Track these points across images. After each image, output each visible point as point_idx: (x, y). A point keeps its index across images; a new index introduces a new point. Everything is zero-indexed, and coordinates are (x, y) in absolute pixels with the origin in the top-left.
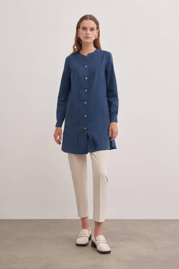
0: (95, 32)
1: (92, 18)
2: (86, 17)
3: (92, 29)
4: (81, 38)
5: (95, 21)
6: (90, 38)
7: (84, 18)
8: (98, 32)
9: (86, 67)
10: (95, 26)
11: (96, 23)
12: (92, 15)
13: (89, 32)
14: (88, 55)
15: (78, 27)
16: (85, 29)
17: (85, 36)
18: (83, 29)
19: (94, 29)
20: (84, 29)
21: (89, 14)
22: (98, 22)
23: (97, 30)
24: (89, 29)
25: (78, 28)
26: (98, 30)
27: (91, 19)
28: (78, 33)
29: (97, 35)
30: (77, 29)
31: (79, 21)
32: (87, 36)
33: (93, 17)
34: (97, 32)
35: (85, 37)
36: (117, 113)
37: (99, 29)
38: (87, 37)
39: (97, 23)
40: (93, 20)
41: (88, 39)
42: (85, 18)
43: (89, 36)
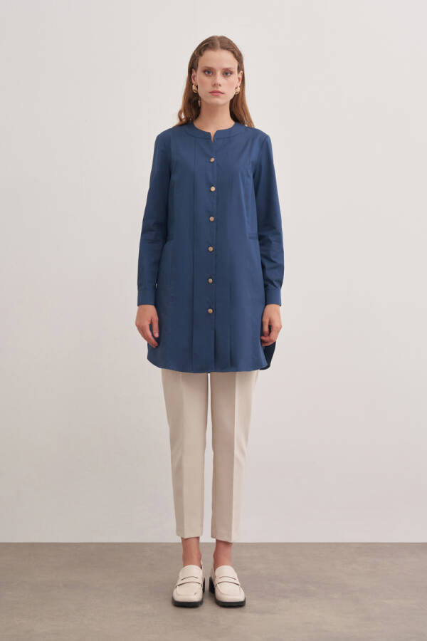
0: (235, 78)
1: (227, 45)
2: (213, 44)
3: (227, 73)
4: (200, 95)
5: (233, 53)
6: (223, 93)
7: (207, 46)
8: (241, 77)
9: (213, 160)
10: (233, 64)
11: (235, 57)
12: (227, 39)
13: (220, 79)
14: (218, 132)
15: (193, 67)
16: (209, 72)
17: (210, 89)
18: (204, 71)
19: (231, 73)
20: (207, 73)
21: (219, 34)
22: (240, 54)
23: (239, 72)
24: (219, 73)
25: (193, 70)
26: (241, 72)
27: (223, 48)
28: (193, 82)
29: (239, 84)
30: (190, 72)
31: (194, 54)
32: (216, 89)
33: (230, 42)
34: (239, 79)
35: (210, 93)
36: (281, 283)
37: (243, 70)
38: (215, 93)
39: (238, 57)
40: (228, 49)
41: (217, 96)
42: (210, 45)
43: (220, 89)
